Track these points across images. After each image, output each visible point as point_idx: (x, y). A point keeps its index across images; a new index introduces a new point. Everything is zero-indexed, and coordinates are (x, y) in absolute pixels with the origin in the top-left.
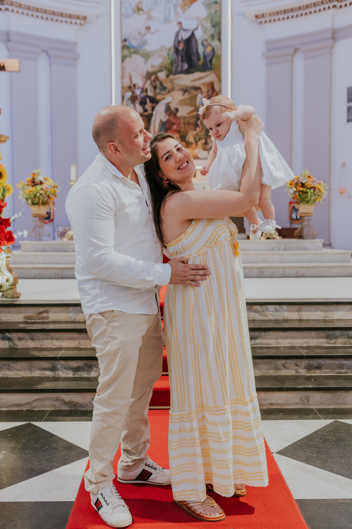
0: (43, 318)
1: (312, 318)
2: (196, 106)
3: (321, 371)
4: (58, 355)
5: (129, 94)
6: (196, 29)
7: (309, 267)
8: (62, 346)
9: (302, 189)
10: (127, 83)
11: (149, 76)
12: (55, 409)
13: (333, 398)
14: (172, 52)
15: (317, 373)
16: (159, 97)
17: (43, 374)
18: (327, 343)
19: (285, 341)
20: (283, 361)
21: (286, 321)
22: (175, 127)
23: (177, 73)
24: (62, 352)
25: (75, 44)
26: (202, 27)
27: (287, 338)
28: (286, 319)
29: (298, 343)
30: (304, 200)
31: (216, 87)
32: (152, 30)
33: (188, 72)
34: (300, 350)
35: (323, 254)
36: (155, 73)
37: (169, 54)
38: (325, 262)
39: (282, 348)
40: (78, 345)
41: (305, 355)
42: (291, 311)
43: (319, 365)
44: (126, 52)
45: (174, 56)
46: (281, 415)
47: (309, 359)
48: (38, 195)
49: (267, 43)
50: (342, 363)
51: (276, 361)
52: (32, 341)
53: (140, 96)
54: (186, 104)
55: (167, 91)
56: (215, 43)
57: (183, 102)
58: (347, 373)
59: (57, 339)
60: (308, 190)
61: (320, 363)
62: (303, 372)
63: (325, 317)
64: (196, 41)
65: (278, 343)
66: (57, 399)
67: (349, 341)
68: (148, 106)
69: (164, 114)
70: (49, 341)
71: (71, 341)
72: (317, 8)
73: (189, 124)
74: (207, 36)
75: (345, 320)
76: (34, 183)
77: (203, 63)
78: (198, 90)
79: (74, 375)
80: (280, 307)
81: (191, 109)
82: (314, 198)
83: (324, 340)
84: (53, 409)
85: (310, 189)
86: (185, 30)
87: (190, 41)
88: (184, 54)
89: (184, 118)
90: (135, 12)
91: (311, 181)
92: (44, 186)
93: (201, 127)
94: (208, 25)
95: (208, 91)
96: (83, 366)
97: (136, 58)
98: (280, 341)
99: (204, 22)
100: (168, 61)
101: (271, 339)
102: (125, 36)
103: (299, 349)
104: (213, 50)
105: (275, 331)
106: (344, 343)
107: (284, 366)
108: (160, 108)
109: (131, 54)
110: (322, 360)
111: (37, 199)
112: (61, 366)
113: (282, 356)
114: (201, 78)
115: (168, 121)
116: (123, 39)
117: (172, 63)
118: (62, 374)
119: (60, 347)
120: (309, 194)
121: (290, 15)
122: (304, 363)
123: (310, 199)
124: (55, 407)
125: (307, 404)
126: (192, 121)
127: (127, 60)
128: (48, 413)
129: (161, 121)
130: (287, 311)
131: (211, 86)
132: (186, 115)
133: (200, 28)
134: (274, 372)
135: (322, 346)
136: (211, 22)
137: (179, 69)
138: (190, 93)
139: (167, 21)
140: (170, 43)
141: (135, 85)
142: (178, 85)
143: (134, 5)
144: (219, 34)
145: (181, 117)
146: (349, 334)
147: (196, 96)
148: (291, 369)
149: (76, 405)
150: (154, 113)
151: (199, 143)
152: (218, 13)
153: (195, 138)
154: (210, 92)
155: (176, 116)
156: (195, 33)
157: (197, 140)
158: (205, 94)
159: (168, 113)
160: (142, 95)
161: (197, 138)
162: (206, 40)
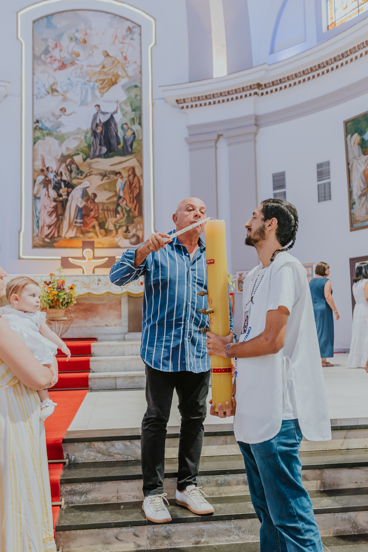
2: (116, 192)
5: (41, 178)
6: (114, 113)
11: (63, 159)
14: (89, 135)
16: (74, 182)
22: (92, 213)
23: (94, 157)
26: (122, 110)
31: (138, 173)
32: (68, 112)
33: (106, 156)
36: (70, 156)
37: (85, 137)
44: (38, 134)
45: (92, 138)
49: (190, 128)
53: (53, 180)
54: (105, 189)
55: (84, 175)
57: (101, 187)
64: (115, 125)
68: (63, 191)
69: (80, 199)
72: (239, 95)
73: (108, 210)
77: (123, 147)
78: (118, 175)
81: (111, 194)
86: (103, 113)
87: (108, 124)
88: (102, 137)
89: (103, 204)
90: (48, 93)
93: (121, 213)
94: (129, 109)
95: (129, 176)
99: (123, 106)
100: (84, 145)
102: (37, 117)
104: (134, 134)
108: (77, 193)
109: (44, 136)
114: (121, 163)
115: (85, 207)
116: (35, 121)
117: (89, 147)
121: (212, 101)
126: (112, 207)
127: (39, 142)
129: (77, 206)
131: (131, 170)
132: (106, 202)
136: (131, 106)
137: (97, 153)
138: (109, 178)
139: (83, 103)
140: (87, 126)
141: (48, 169)
142: (96, 169)
143: (47, 86)
144: (140, 118)
145: (100, 203)
147: (117, 180)
150: (70, 198)
151: (120, 231)
152: (139, 98)
153: (115, 226)
154: (131, 177)
155: (94, 202)
156: (115, 116)
157: (117, 227)
158: (125, 179)
159: (85, 198)
160: (56, 180)
161: (118, 225)
162: (126, 124)
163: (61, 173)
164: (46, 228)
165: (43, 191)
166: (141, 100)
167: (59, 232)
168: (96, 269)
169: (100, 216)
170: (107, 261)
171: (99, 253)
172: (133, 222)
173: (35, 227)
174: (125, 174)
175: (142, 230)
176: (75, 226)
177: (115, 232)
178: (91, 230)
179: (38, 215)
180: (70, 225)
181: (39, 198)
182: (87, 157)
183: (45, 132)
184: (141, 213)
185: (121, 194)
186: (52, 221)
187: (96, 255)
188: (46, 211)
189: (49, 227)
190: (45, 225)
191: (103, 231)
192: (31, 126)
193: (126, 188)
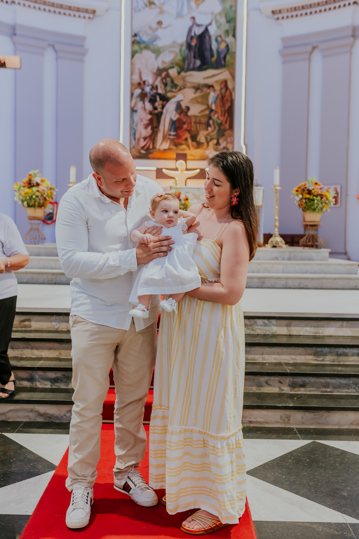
0: (25, 326)
1: (302, 334)
2: (208, 105)
3: (305, 389)
4: (36, 365)
5: (138, 91)
6: (210, 24)
7: (313, 279)
8: (42, 356)
9: (308, 196)
10: (136, 79)
11: (159, 72)
12: (30, 420)
13: (316, 418)
14: (184, 48)
15: (301, 391)
16: (169, 95)
17: (21, 384)
18: (315, 360)
19: (272, 357)
20: (266, 378)
21: (274, 336)
22: (185, 126)
23: (189, 70)
24: (41, 362)
25: (83, 38)
26: (217, 22)
27: (274, 354)
28: (275, 334)
29: (285, 360)
30: (310, 207)
31: (230, 86)
32: (164, 25)
33: (200, 69)
34: (285, 367)
35: (329, 265)
36: (166, 70)
37: (181, 50)
38: (330, 273)
39: (267, 364)
40: (59, 355)
41: (289, 372)
42: (280, 326)
43: (304, 383)
44: (136, 47)
45: (187, 52)
46: (259, 434)
47: (293, 377)
48: (34, 197)
49: (285, 39)
50: (327, 382)
51: (259, 378)
52: (12, 350)
53: (150, 93)
54: (198, 102)
55: (178, 88)
56: (229, 39)
57: (195, 101)
58: (332, 392)
59: (37, 349)
60: (315, 198)
61: (305, 381)
62: (287, 390)
63: (316, 333)
64: (210, 37)
65: (264, 358)
66: (32, 411)
67: (338, 359)
68: (158, 104)
69: (174, 113)
70: (29, 350)
71: (51, 351)
72: (337, 5)
73: (200, 123)
74: (221, 32)
75: (336, 336)
76: (30, 184)
77: (216, 60)
78: (211, 88)
79: (52, 386)
80: (268, 321)
81: (203, 107)
82: (320, 206)
83: (311, 357)
84: (28, 420)
85: (317, 196)
86: (199, 26)
87: (203, 37)
88: (197, 50)
89: (196, 117)
90: (146, 6)
91: (318, 189)
92: (40, 188)
93: (213, 126)
94: (223, 20)
95: (221, 89)
96: (61, 377)
97: (147, 54)
98: (266, 357)
99: (218, 17)
100: (179, 58)
101: (256, 354)
102: (135, 31)
103: (284, 365)
104: (227, 46)
105: (261, 347)
106: (332, 360)
107: (267, 383)
108: (171, 106)
109: (141, 49)
110: (307, 378)
111: (33, 201)
112: (39, 376)
113: (265, 373)
114: (214, 76)
115: (178, 120)
116: (133, 34)
117: (184, 60)
118: (39, 385)
119: (40, 357)
120: (316, 201)
121: (308, 11)
122: (288, 380)
123: (317, 207)
124: (30, 418)
125: (288, 423)
126: (204, 120)
127: (137, 56)
128: (22, 425)
129: (171, 120)
130: (276, 326)
131: (224, 84)
132: (197, 114)
133: (214, 23)
134: (257, 389)
135: (309, 363)
136: (226, 17)
137: (191, 66)
138: (202, 91)
139: (179, 15)
140: (182, 39)
141: (144, 82)
142: (190, 83)
144: (234, 30)
145: (192, 116)
146: (337, 352)
147: (209, 94)
148: (274, 387)
149: (51, 417)
150: (164, 111)
151: (211, 144)
152: (234, 8)
153: (206, 138)
154: (223, 91)
155: (187, 115)
156: (210, 28)
157: (209, 140)
158: (218, 92)
159: (179, 111)
160: (152, 93)
161: (209, 138)
162: (220, 36)
163: (157, 87)
164: (142, 140)
165: (140, 104)
166: (235, 12)
167: (153, 144)
168: (188, 181)
169: (193, 129)
170: (199, 173)
171: (191, 164)
172: (223, 135)
173: (133, 139)
174: (217, 87)
175: (232, 143)
176: (169, 138)
177: (206, 144)
178: (184, 142)
179: (135, 127)
180: (164, 138)
181: (136, 111)
182: (182, 69)
183: (142, 46)
184: (231, 127)
185: (213, 107)
186: (148, 133)
187: (189, 167)
188: (142, 124)
189: (145, 139)
190: (142, 137)
191: (194, 143)
192: (130, 40)
193: (218, 102)
